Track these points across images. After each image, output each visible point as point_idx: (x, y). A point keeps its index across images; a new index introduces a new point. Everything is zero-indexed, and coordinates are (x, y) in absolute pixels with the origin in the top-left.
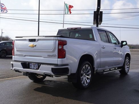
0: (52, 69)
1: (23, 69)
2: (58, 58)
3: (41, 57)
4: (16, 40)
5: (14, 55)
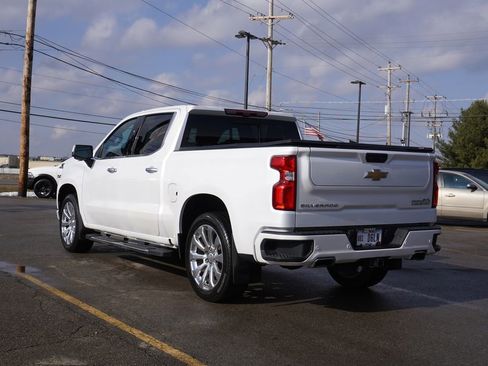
1: (353, 251)
4: (310, 154)
5: (294, 209)
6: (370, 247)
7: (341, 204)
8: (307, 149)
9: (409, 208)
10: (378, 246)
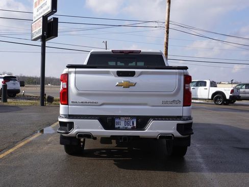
0: (178, 125)
2: (184, 106)
3: (145, 104)
4: (76, 73)
5: (67, 104)
6: (126, 129)
7: (100, 102)
8: (74, 70)
9: (162, 106)
10: (133, 129)
